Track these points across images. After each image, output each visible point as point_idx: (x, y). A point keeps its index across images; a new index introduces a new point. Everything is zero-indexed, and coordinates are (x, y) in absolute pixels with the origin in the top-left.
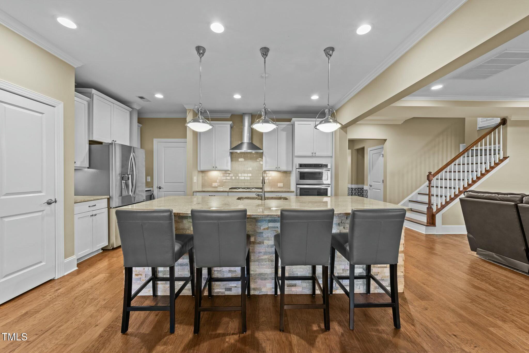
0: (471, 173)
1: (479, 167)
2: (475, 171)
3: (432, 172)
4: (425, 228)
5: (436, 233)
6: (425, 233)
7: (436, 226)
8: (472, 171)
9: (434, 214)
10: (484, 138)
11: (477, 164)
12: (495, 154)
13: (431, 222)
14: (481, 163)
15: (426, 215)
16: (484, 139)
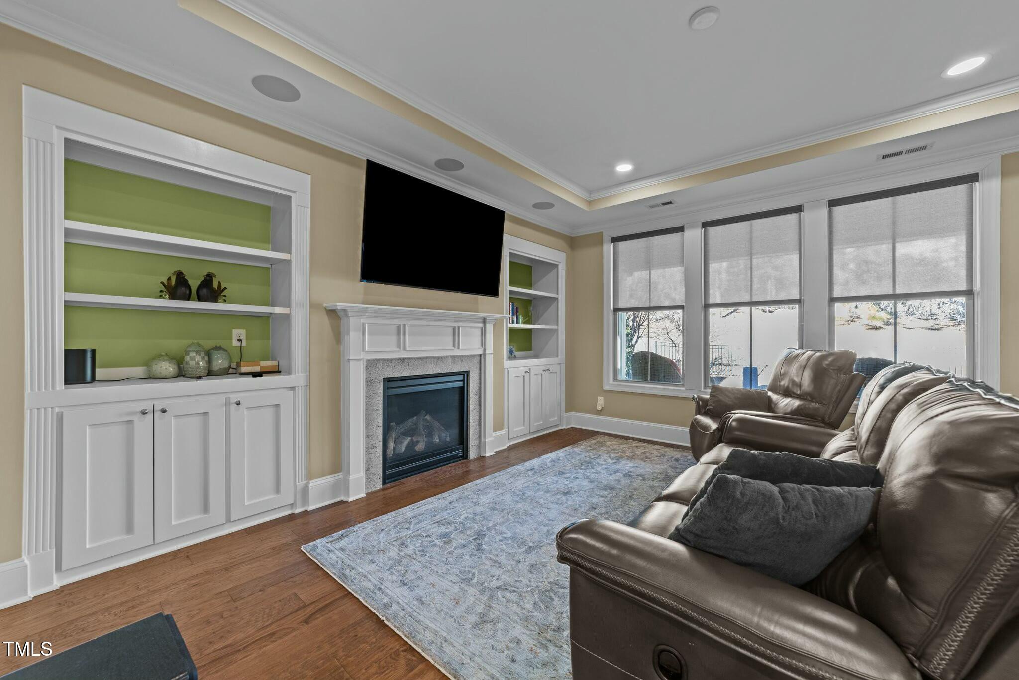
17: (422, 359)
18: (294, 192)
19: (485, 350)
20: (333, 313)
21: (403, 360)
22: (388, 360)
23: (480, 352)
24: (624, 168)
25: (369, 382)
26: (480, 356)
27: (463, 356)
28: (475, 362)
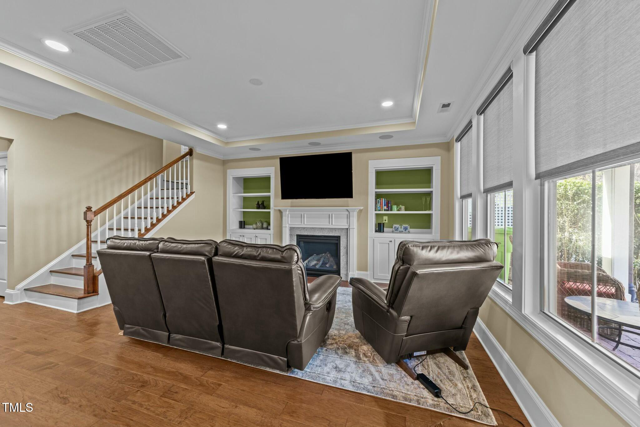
0: (156, 210)
1: (165, 202)
2: (160, 206)
3: (92, 208)
4: (76, 304)
5: (99, 305)
6: (77, 311)
7: (98, 294)
8: (157, 208)
9: (95, 275)
10: (171, 166)
11: (163, 198)
12: (182, 189)
13: (91, 289)
14: (168, 198)
15: (83, 277)
16: (170, 168)
17: (313, 228)
18: (270, 174)
19: (349, 226)
20: (280, 211)
21: (304, 228)
22: (298, 228)
23: (347, 227)
24: (387, 104)
25: (291, 235)
26: (347, 229)
27: (336, 228)
28: (344, 232)
